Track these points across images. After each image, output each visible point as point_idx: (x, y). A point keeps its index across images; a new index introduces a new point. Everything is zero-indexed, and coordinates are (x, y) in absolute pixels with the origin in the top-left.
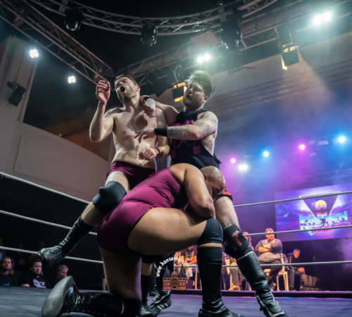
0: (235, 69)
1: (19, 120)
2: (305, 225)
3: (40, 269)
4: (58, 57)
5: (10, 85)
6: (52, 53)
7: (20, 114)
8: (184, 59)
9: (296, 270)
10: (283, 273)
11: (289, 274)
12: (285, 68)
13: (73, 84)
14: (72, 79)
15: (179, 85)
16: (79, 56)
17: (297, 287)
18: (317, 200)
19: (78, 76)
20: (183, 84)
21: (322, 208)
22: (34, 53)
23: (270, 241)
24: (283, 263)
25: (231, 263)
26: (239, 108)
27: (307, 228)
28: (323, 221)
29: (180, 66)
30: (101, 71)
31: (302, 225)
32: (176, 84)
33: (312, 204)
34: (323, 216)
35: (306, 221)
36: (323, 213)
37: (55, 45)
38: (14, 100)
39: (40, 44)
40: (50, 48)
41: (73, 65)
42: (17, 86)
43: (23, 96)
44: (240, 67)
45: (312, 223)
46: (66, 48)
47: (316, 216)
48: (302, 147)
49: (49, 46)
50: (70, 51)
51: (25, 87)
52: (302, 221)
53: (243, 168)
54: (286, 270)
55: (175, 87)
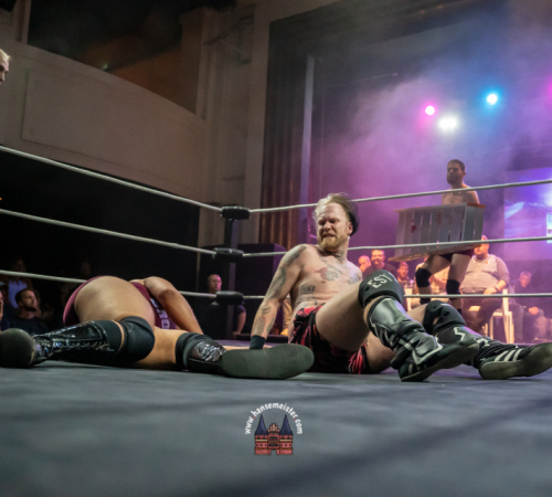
7: (21, 27)
9: (526, 310)
10: (506, 312)
11: (514, 317)
23: (480, 258)
24: (505, 292)
26: (439, 7)
53: (448, 123)
54: (511, 308)
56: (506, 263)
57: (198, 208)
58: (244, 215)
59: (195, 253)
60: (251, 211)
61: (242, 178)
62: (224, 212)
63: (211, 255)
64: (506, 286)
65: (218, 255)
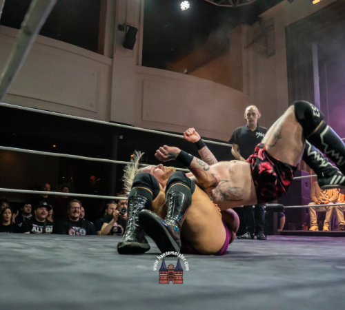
1: (138, 64)
5: (121, 28)
7: (138, 56)
13: (187, 10)
14: (185, 6)
38: (128, 43)
42: (128, 28)
43: (137, 37)
51: (136, 27)
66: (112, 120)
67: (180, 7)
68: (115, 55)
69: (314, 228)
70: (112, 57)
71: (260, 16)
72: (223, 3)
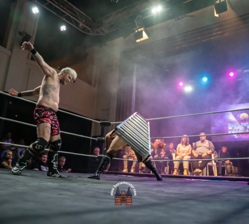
0: (180, 17)
1: (28, 58)
2: (232, 130)
3: (46, 159)
4: (53, 12)
5: (20, 33)
6: (48, 9)
7: (29, 54)
8: (143, 11)
10: (213, 163)
12: (217, 15)
13: (64, 31)
14: (63, 28)
15: (139, 30)
16: (68, 11)
17: (223, 174)
18: (241, 113)
19: (68, 26)
20: (142, 29)
21: (245, 119)
22: (35, 10)
23: (203, 141)
25: (176, 156)
26: (184, 46)
27: (233, 132)
28: (246, 128)
29: (140, 16)
30: (84, 21)
31: (230, 130)
32: (137, 29)
33: (238, 116)
34: (245, 124)
35: (233, 128)
36: (245, 122)
37: (50, 4)
39: (40, 3)
40: (47, 6)
41: (64, 18)
42: (25, 35)
44: (183, 16)
45: (237, 129)
46: (58, 6)
47: (240, 124)
48: (232, 74)
49: (46, 4)
50: (61, 7)
51: (31, 35)
52: (230, 128)
53: (188, 89)
54: (215, 162)
55: (136, 31)
56: (213, 143)
57: (91, 121)
58: (109, 124)
59: (90, 139)
60: (111, 123)
61: (108, 110)
62: (101, 124)
63: (95, 140)
64: (213, 153)
65: (98, 140)
66: (5, 91)
67: (60, 28)
68: (13, 50)
69: (125, 171)
70: (11, 50)
71: (107, 43)
72: (86, 32)
